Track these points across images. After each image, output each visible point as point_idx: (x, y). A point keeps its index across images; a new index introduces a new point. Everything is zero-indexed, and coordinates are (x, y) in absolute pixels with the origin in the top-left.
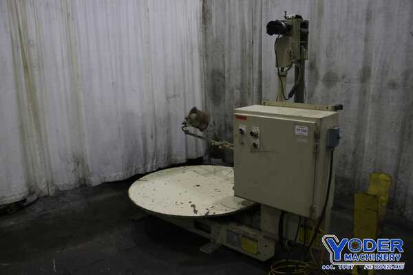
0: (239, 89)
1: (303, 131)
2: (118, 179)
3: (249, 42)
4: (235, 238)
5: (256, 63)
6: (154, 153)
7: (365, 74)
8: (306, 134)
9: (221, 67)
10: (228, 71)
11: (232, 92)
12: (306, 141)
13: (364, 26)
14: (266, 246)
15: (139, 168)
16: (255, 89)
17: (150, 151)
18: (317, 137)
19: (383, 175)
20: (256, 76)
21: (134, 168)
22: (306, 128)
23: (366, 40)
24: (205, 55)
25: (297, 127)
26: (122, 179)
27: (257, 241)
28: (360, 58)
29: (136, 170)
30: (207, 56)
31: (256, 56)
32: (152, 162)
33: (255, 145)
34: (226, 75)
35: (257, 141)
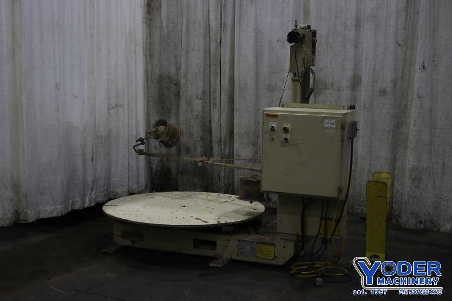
0: (201, 99)
1: (331, 124)
2: (55, 214)
3: (217, 41)
4: (248, 247)
5: (226, 67)
6: (94, 181)
7: (355, 82)
8: (334, 126)
9: (173, 70)
10: (185, 76)
11: (190, 103)
12: (334, 132)
13: (353, 32)
14: (284, 247)
15: (77, 201)
16: (225, 98)
17: (90, 179)
18: (343, 128)
19: (384, 174)
20: (225, 83)
21: (71, 201)
22: (334, 121)
23: (355, 47)
24: (149, 55)
25: (326, 121)
26: (59, 215)
27: (274, 245)
28: (349, 65)
29: (73, 203)
30: (151, 56)
31: (226, 58)
32: (91, 195)
33: (286, 140)
34: (183, 82)
35: (288, 136)
